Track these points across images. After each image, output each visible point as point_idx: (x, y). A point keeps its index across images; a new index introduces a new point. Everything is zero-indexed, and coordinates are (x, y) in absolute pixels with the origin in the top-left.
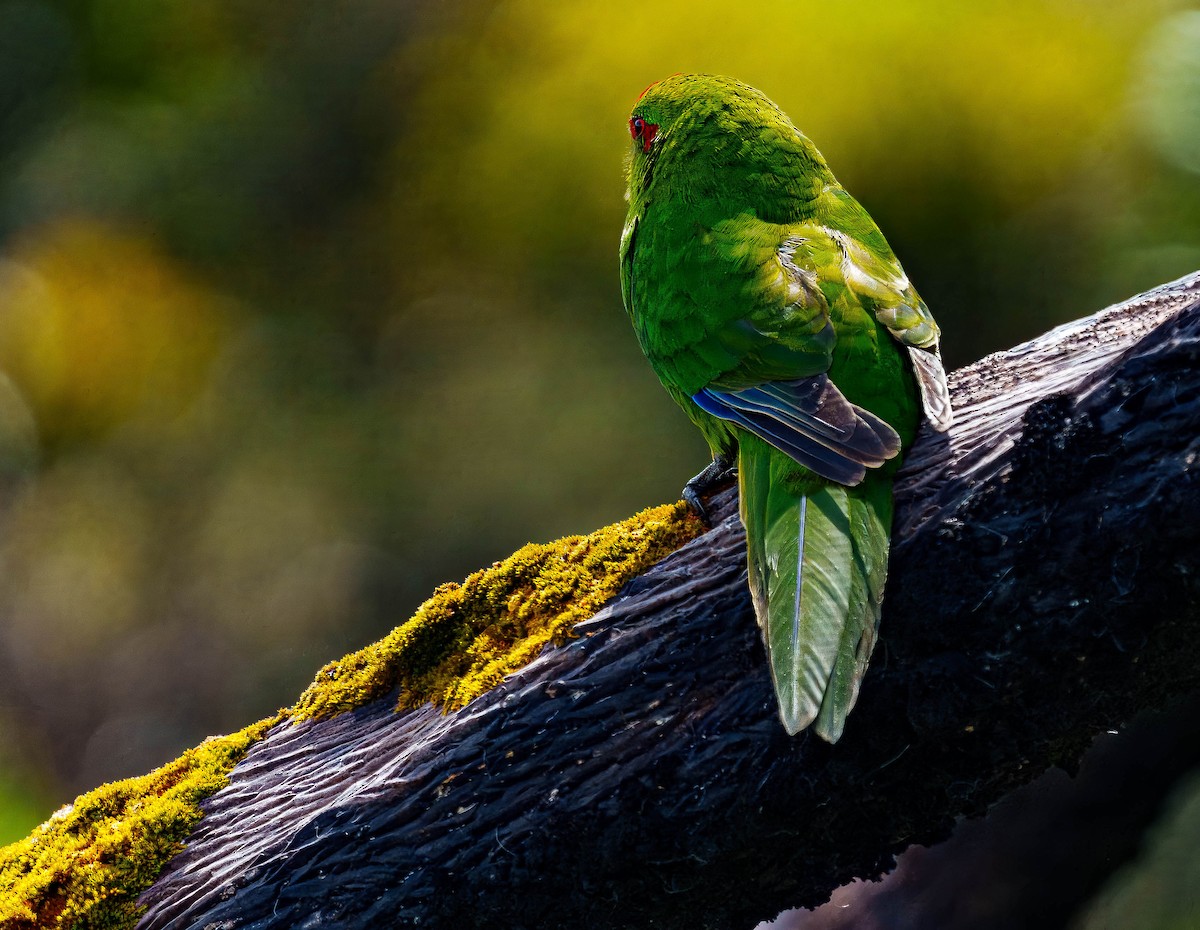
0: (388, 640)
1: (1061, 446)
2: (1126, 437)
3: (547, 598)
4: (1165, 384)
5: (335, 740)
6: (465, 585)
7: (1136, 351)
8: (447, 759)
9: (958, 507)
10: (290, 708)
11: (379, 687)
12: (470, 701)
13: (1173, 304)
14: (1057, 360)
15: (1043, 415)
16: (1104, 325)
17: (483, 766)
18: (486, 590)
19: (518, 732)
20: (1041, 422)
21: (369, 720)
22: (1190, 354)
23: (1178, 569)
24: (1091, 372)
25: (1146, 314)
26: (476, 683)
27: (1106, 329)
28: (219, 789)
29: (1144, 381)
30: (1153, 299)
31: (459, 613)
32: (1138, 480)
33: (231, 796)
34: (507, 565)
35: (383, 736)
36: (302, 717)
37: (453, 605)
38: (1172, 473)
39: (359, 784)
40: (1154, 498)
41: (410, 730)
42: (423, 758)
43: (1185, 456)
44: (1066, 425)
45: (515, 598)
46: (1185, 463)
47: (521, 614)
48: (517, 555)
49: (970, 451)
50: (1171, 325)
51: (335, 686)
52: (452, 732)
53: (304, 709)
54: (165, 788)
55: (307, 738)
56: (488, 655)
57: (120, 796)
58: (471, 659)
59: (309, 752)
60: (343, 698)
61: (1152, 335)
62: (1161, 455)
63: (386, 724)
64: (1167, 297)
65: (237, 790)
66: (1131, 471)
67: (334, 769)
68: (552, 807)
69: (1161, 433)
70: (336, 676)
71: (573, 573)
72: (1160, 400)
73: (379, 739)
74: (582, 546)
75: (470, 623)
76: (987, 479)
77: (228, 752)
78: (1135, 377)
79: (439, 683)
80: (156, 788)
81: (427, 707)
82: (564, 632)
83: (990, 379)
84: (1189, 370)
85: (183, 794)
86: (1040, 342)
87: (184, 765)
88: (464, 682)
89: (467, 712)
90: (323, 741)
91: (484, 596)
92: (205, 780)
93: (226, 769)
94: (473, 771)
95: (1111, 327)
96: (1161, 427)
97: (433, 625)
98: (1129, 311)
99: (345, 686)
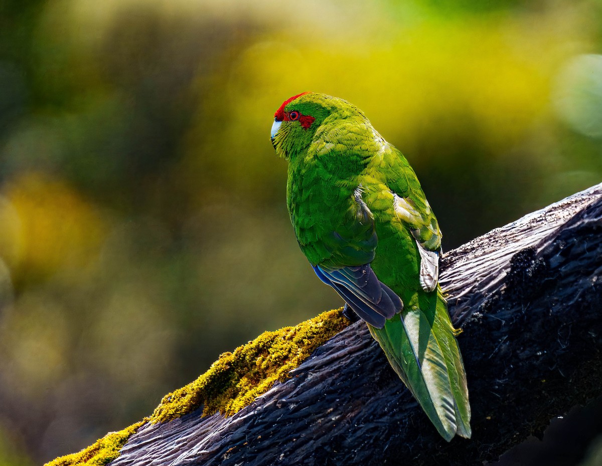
0: (197, 381)
1: (530, 275)
2: (563, 269)
3: (275, 358)
4: (581, 242)
5: (172, 432)
6: (235, 353)
7: (566, 226)
8: (228, 440)
9: (480, 306)
10: (149, 417)
11: (193, 405)
12: (239, 411)
13: (583, 202)
14: (527, 231)
15: (521, 259)
16: (549, 214)
17: (246, 443)
18: (245, 355)
19: (263, 426)
20: (520, 263)
21: (188, 422)
22: (593, 227)
23: (591, 335)
24: (544, 237)
25: (570, 207)
26: (241, 402)
27: (550, 215)
28: (114, 459)
29: (570, 241)
30: (574, 200)
31: (232, 366)
32: (569, 290)
33: (121, 462)
34: (255, 342)
35: (197, 429)
36: (155, 421)
37: (229, 364)
38: (586, 286)
39: (184, 454)
40: (577, 300)
41: (209, 426)
42: (217, 440)
43: (592, 278)
44: (532, 264)
45: (259, 359)
46: (592, 281)
47: (263, 367)
48: (260, 337)
49: (485, 278)
50: (583, 213)
51: (171, 405)
52: (230, 427)
53: (156, 417)
54: (88, 459)
55: (158, 432)
56: (247, 388)
57: (66, 463)
58: (238, 391)
59: (159, 439)
60: (175, 411)
61: (574, 218)
62: (580, 278)
63: (197, 424)
64: (580, 199)
65: (123, 459)
66: (565, 286)
67: (172, 447)
68: (281, 463)
69: (580, 266)
70: (171, 400)
71: (288, 345)
72: (579, 250)
73: (194, 431)
74: (292, 332)
75: (237, 372)
76: (494, 292)
77: (119, 440)
78: (566, 239)
79: (223, 402)
80: (83, 459)
81: (217, 414)
82: (284, 375)
83: (494, 242)
84: (593, 235)
85: (97, 462)
86: (518, 223)
87: (97, 447)
88: (236, 401)
89: (238, 416)
90: (166, 433)
91: (244, 358)
92: (108, 454)
93: (118, 449)
94: (241, 446)
95: (553, 214)
96: (580, 264)
97: (219, 373)
98: (562, 206)
99: (176, 405)
